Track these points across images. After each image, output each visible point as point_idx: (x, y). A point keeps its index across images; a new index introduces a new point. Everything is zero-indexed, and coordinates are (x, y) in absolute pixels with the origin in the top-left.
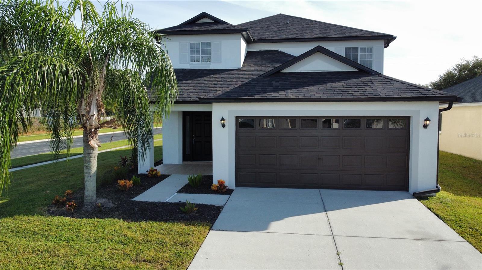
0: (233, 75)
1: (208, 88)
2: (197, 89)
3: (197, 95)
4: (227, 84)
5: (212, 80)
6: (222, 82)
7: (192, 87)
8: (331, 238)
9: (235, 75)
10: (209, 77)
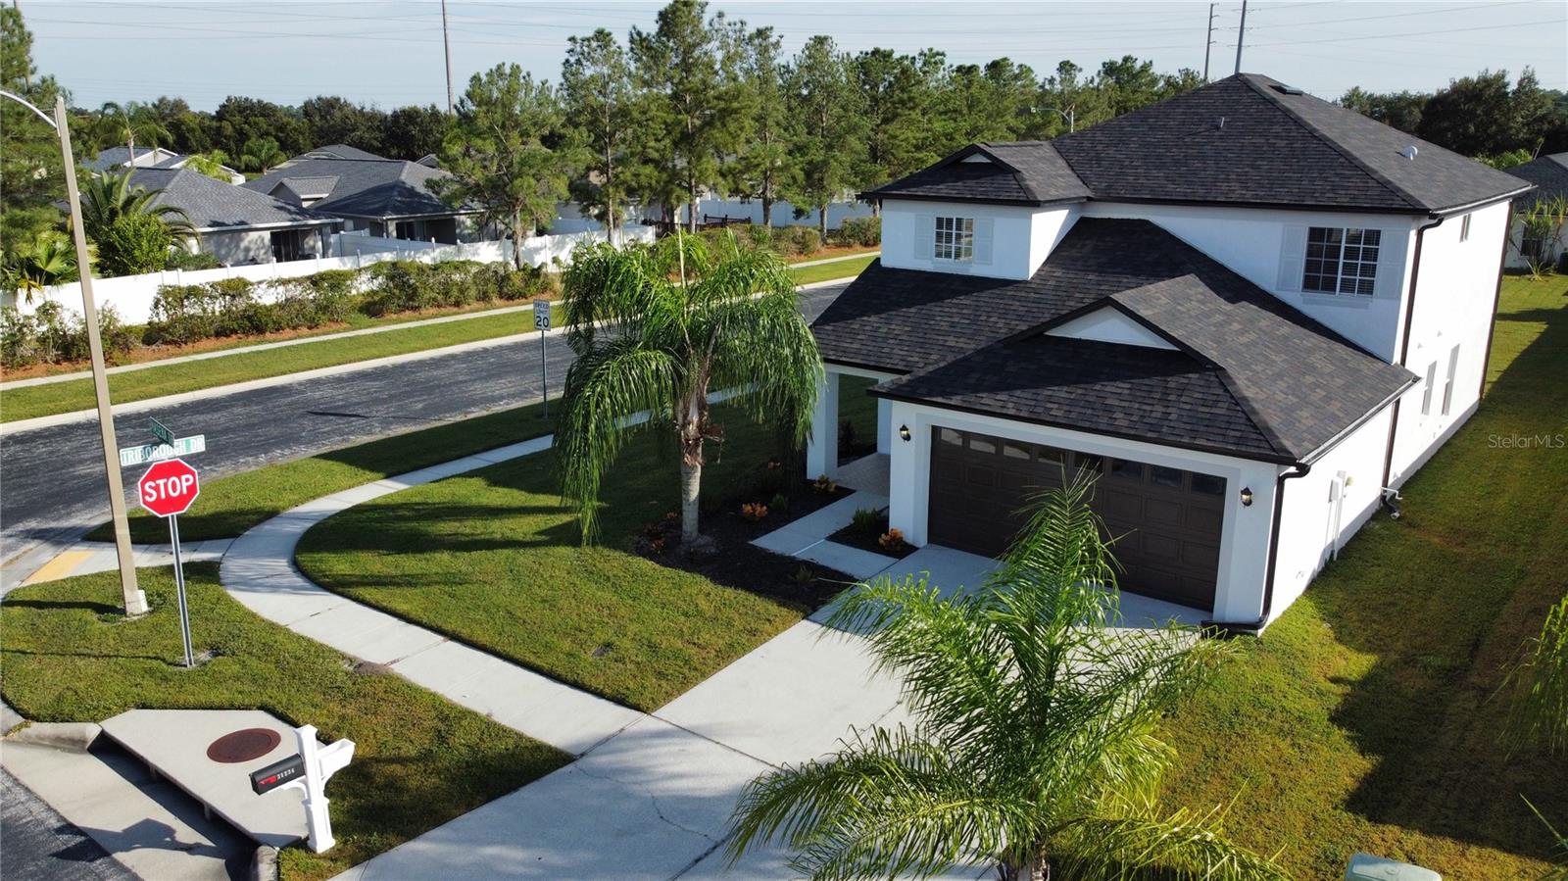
0: (1001, 301)
1: (934, 337)
2: (915, 334)
5: (955, 310)
6: (969, 321)
7: (909, 329)
9: (1005, 301)
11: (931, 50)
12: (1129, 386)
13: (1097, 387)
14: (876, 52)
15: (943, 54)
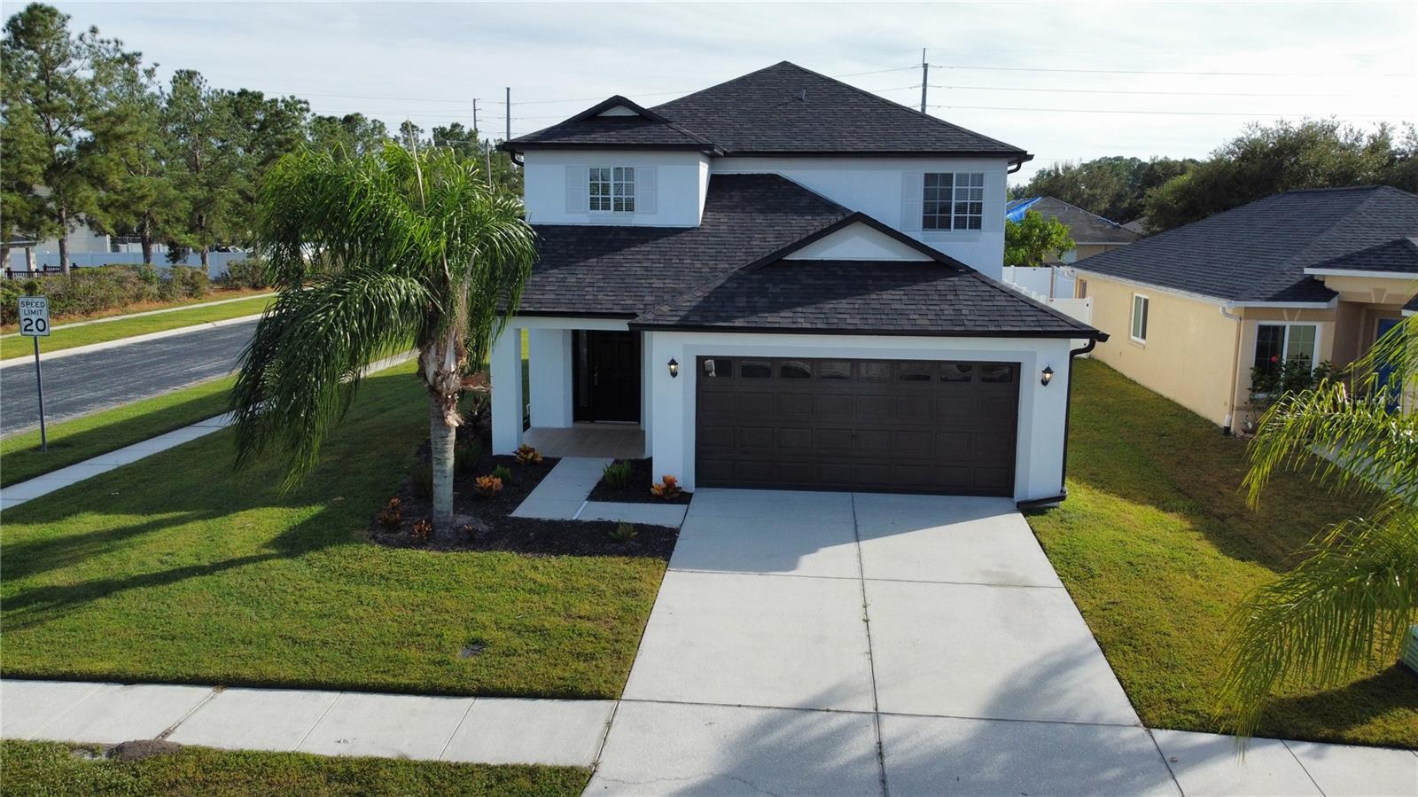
0: (684, 246)
1: (635, 281)
2: (612, 281)
3: (614, 298)
4: (672, 269)
5: (639, 257)
6: (661, 265)
7: (601, 277)
8: (858, 582)
9: (688, 246)
10: (633, 249)
11: (292, 97)
12: (902, 292)
13: (873, 296)
14: (243, 93)
15: (306, 102)
